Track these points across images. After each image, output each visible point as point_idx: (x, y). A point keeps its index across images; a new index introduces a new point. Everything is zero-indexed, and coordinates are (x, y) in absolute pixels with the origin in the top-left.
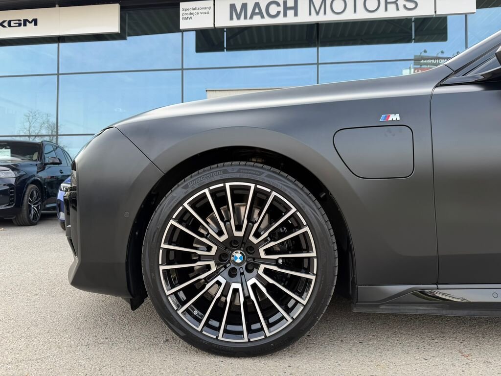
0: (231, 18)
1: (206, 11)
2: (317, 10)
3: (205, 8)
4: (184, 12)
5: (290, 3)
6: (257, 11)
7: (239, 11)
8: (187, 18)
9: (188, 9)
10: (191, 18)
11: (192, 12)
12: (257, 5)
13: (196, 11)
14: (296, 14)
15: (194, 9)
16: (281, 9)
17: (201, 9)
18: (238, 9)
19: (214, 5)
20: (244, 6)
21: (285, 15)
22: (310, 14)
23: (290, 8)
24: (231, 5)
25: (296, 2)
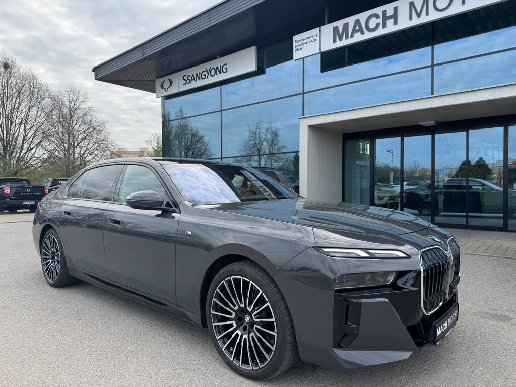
0: (334, 41)
1: (314, 38)
2: (419, 11)
3: (313, 36)
4: (297, 44)
5: (390, 12)
6: (357, 28)
7: (341, 32)
8: (298, 50)
9: (299, 41)
10: (301, 48)
11: (302, 42)
12: (358, 22)
13: (305, 41)
14: (395, 23)
15: (304, 40)
16: (380, 20)
17: (309, 38)
18: (341, 30)
19: (320, 31)
20: (346, 26)
21: (384, 26)
22: (411, 18)
23: (390, 17)
24: (334, 28)
25: (396, 9)
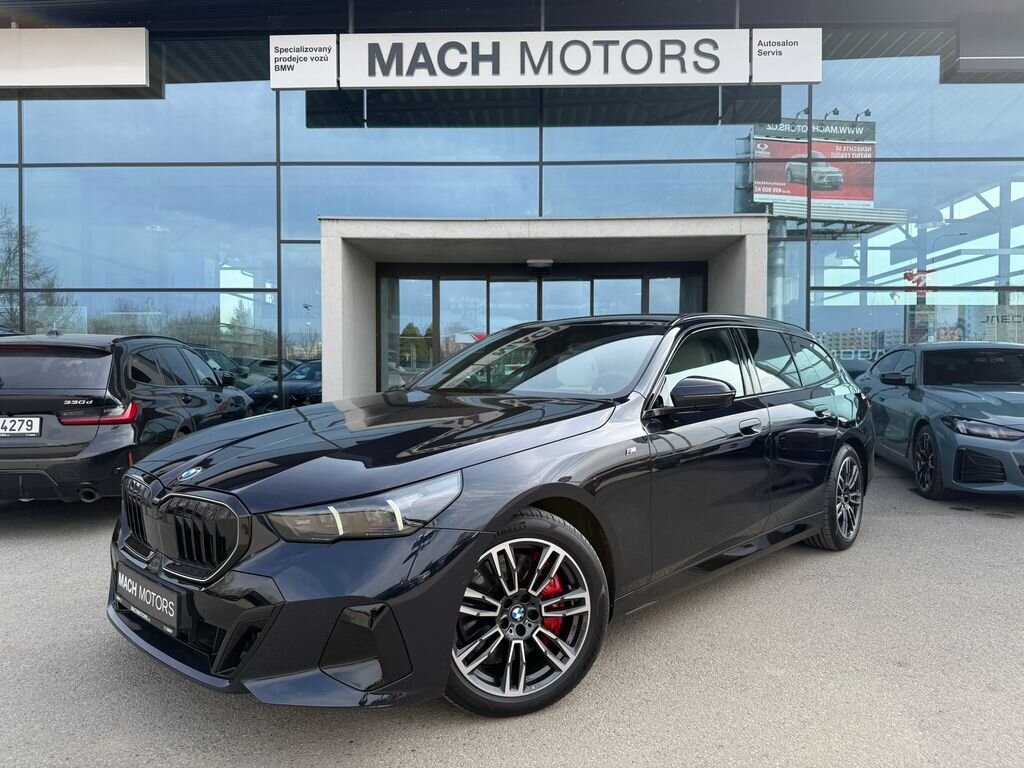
0: (372, 72)
1: (322, 54)
2: (536, 64)
3: (321, 50)
4: (278, 55)
5: (486, 50)
6: (421, 60)
7: (386, 59)
8: (283, 68)
9: (286, 50)
10: (291, 68)
11: (294, 55)
12: (421, 48)
13: (302, 54)
14: (496, 71)
15: (298, 50)
16: (468, 58)
17: (311, 50)
18: (386, 53)
19: (338, 43)
20: (397, 49)
21: (475, 71)
22: (523, 71)
23: (486, 58)
24: (370, 45)
25: (496, 46)
